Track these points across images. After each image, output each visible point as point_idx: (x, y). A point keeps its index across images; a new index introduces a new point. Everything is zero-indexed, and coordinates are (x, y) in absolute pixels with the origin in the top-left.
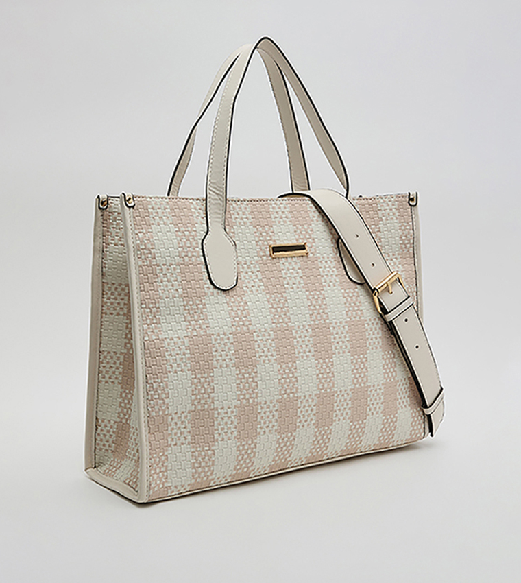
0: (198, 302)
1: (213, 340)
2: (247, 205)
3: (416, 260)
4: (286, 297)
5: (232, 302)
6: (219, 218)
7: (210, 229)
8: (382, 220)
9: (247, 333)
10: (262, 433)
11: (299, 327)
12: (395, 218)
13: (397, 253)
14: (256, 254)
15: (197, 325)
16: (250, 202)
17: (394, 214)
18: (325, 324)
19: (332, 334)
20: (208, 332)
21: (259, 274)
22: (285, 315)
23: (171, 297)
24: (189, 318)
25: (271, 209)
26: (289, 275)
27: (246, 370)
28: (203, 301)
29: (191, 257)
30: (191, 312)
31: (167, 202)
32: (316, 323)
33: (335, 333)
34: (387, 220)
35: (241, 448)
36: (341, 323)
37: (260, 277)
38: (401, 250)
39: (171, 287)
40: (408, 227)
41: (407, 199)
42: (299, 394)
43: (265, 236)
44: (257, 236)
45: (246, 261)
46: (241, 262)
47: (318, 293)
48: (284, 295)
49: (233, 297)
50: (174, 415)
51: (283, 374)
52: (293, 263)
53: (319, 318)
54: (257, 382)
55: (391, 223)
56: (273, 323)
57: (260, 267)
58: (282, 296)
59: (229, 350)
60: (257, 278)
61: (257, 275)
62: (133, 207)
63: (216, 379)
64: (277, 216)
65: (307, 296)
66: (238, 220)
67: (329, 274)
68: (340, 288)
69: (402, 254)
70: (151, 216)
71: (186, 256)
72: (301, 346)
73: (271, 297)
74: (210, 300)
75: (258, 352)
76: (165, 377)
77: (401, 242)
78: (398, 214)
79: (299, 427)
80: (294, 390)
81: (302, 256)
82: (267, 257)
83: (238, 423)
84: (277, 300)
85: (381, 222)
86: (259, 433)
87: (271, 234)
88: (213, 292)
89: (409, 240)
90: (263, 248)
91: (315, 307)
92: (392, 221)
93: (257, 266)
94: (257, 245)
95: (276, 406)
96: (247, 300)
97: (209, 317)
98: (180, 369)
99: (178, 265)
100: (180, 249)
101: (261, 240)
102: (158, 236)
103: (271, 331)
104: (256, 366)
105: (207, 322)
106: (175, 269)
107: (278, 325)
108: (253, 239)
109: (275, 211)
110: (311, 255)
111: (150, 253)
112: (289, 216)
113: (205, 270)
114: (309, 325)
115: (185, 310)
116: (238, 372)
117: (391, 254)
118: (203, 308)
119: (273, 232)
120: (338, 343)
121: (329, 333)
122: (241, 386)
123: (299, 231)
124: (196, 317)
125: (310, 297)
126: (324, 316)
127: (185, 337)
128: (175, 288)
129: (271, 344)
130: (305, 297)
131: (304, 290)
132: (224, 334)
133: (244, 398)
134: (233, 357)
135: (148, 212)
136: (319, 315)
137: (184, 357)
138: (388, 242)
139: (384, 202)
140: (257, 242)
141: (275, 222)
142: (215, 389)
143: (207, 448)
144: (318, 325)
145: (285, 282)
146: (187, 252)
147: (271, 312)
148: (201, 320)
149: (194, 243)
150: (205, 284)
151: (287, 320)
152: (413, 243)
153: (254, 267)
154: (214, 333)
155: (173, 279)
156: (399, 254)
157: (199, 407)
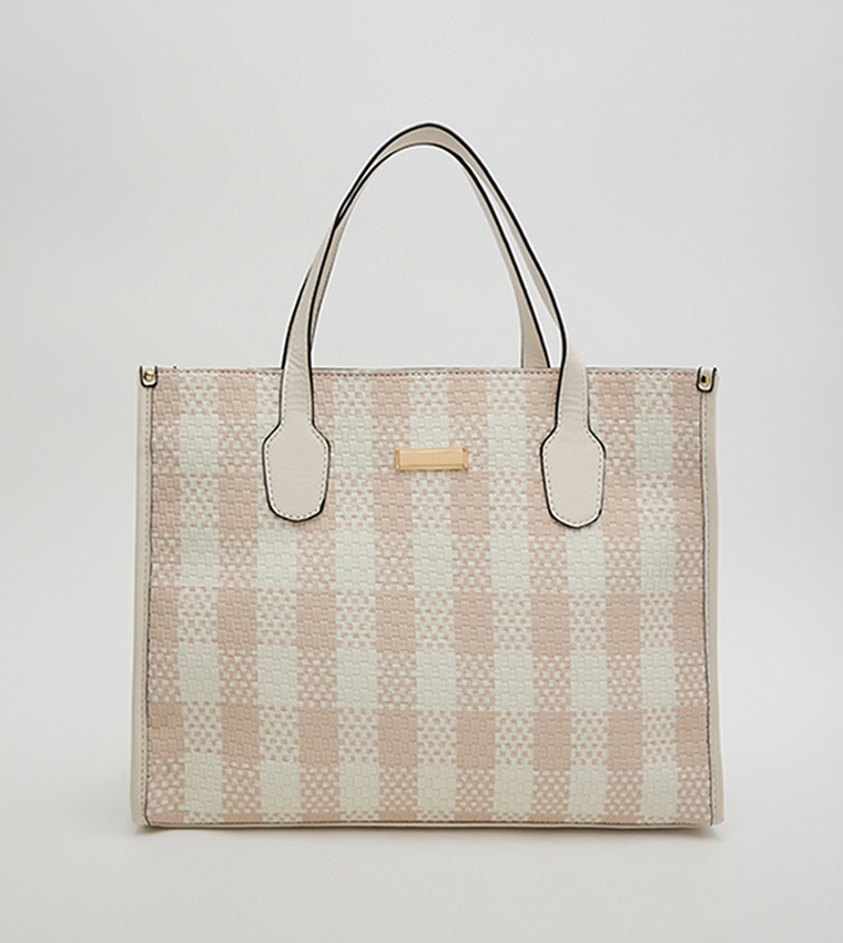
0: (243, 537)
1: (259, 598)
2: (367, 381)
3: (705, 492)
4: (410, 541)
5: (309, 541)
6: (301, 403)
7: (283, 422)
8: (640, 412)
9: (323, 593)
10: (348, 759)
11: (428, 594)
12: (666, 411)
13: (666, 474)
14: (370, 463)
15: (237, 571)
16: (373, 377)
17: (665, 403)
18: (483, 594)
19: (496, 613)
20: (252, 585)
21: (370, 497)
22: (404, 570)
23: (199, 525)
24: (227, 560)
25: (412, 389)
26: (425, 503)
27: (315, 654)
28: (253, 536)
29: (240, 466)
30: (231, 551)
31: (215, 378)
32: (465, 591)
33: (501, 611)
34: (649, 412)
35: (308, 778)
36: (516, 595)
37: (370, 502)
38: (676, 471)
39: (201, 510)
40: (691, 430)
41: (696, 379)
42: (418, 707)
43: (391, 433)
44: (376, 433)
45: (350, 474)
46: (339, 475)
47: (477, 538)
48: (409, 536)
49: (313, 532)
50: (191, 706)
51: (386, 670)
52: (436, 482)
53: (472, 583)
54: (335, 676)
55: (657, 419)
56: (378, 582)
57: (373, 486)
58: (404, 538)
59: (287, 617)
60: (365, 503)
61: (365, 499)
62: (153, 386)
63: (261, 660)
64: (421, 400)
65: (453, 542)
66: (346, 406)
67: (508, 505)
68: (526, 532)
69: (677, 478)
70: (182, 400)
71: (230, 464)
72: (429, 627)
73: (383, 538)
74: (266, 535)
75: (341, 627)
76: (173, 647)
77: (676, 456)
78: (672, 404)
79: (422, 760)
80: (409, 699)
81: (456, 470)
82: (390, 468)
83: (300, 736)
84: (393, 543)
85: (638, 416)
86: (343, 759)
87: (403, 430)
88: (273, 524)
89: (692, 454)
90: (384, 453)
91: (465, 562)
92: (659, 416)
93: (370, 483)
94: (374, 448)
95: (373, 719)
96: (337, 540)
97: (259, 562)
98: (199, 637)
99: (215, 476)
100: (221, 453)
101: (382, 440)
102: (188, 432)
103: (371, 595)
104: (335, 650)
105: (254, 569)
106: (209, 483)
107: (388, 588)
108: (369, 437)
109: (418, 391)
110: (475, 469)
111: (172, 457)
112: (446, 400)
113: (263, 487)
114: (451, 593)
115: (223, 547)
116: (301, 655)
117: (654, 475)
118: (253, 547)
119: (407, 427)
120: (506, 629)
121: (489, 611)
122: (306, 679)
123: (458, 426)
124: (238, 560)
125: (459, 545)
126: (483, 581)
127: (214, 588)
128: (207, 512)
129: (367, 618)
130: (449, 543)
131: (449, 531)
132: (281, 592)
133: (310, 699)
134: (294, 631)
135: (179, 394)
136: (472, 579)
137: (206, 619)
138: (649, 452)
139: (648, 379)
140: (374, 442)
141: (414, 410)
142: (259, 676)
143: (247, 766)
144: (467, 594)
145: (414, 514)
146: (233, 458)
147: (377, 563)
148: (246, 564)
149: (249, 445)
150: (261, 509)
151: (406, 580)
152: (701, 461)
153: (365, 484)
154: (263, 587)
155: (205, 498)
156: (670, 478)
157: (233, 700)
